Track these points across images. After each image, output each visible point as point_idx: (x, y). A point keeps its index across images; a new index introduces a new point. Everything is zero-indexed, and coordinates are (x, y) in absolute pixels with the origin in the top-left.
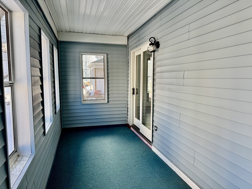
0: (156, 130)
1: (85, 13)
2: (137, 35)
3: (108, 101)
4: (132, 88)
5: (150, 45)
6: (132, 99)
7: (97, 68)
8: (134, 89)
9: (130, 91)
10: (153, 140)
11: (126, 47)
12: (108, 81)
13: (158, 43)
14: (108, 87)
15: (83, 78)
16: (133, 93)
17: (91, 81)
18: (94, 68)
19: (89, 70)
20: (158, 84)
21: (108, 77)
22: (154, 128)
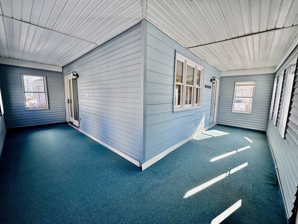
0: (80, 120)
1: (24, 50)
2: (67, 68)
3: (49, 108)
4: (67, 99)
5: (73, 75)
6: (67, 106)
7: (40, 85)
8: (68, 100)
9: (67, 102)
10: (79, 126)
11: (62, 73)
12: (48, 94)
13: (78, 75)
14: (48, 99)
15: (25, 92)
16: (68, 103)
17: (34, 96)
18: (37, 85)
19: (32, 87)
20: (80, 96)
21: (48, 92)
22: (80, 119)
